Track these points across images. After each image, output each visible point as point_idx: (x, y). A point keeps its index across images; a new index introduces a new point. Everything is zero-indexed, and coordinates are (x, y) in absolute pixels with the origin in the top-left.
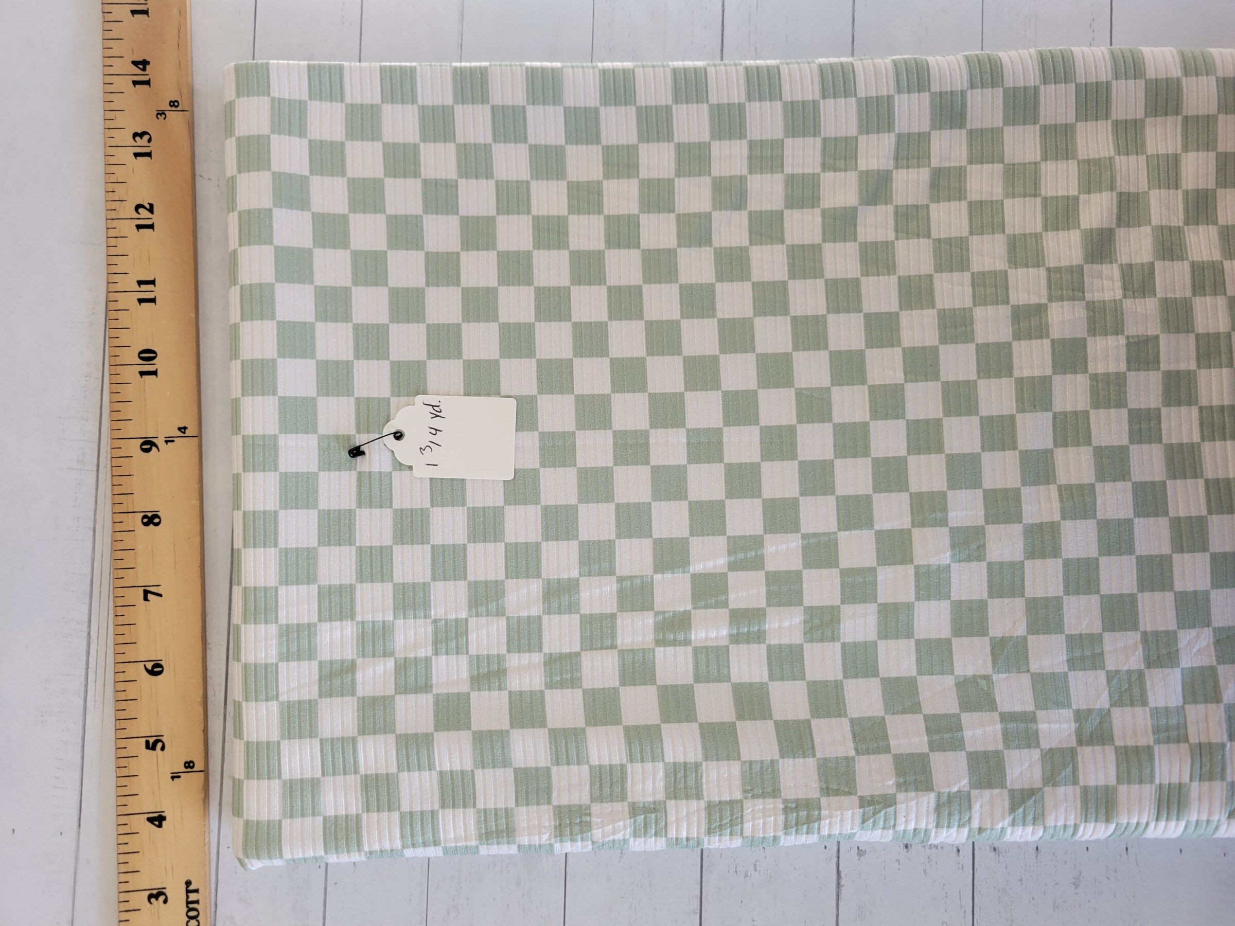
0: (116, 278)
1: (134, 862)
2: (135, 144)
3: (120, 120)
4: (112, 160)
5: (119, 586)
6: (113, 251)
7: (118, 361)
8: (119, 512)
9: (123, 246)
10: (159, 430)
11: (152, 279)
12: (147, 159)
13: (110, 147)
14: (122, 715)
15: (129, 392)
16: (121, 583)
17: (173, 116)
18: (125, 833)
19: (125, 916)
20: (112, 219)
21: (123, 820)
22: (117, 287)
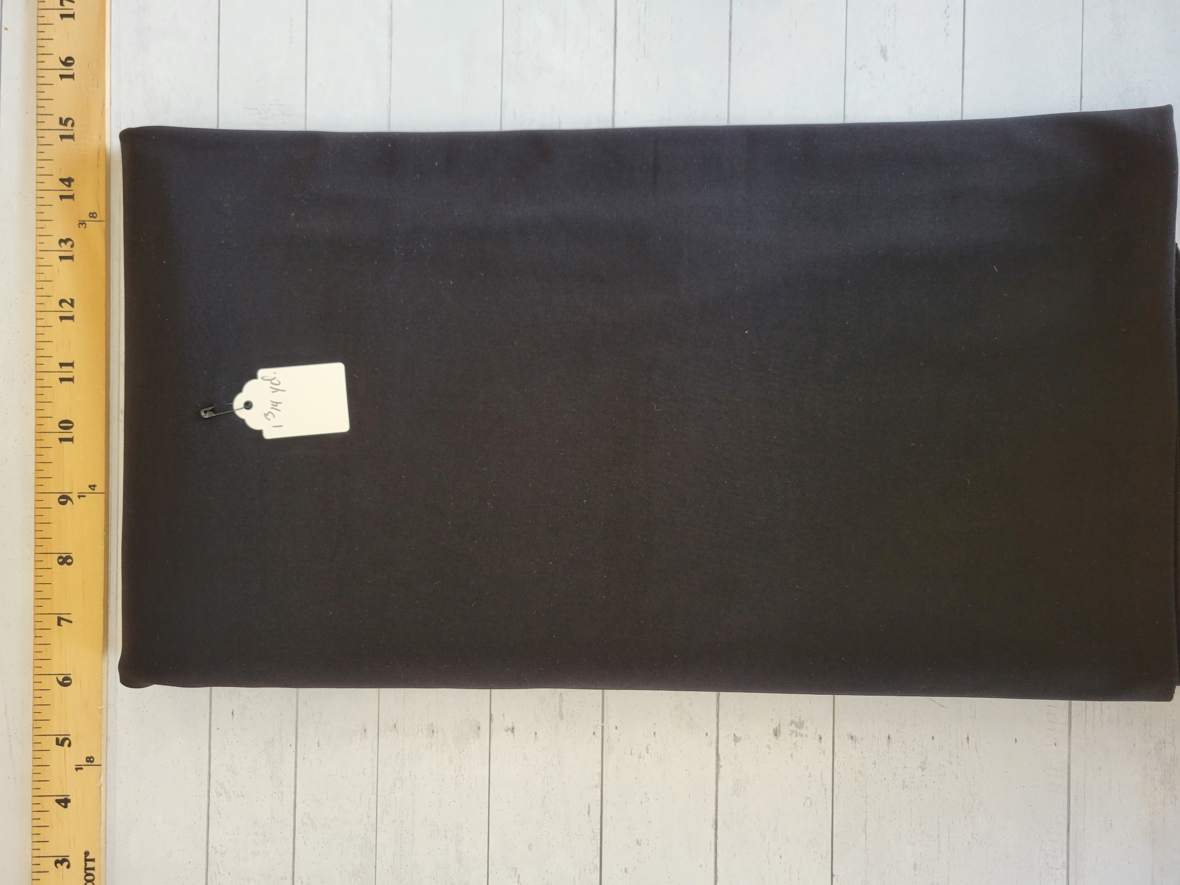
0: (42, 360)
1: (45, 834)
2: (61, 249)
3: (49, 228)
4: (42, 262)
5: (39, 614)
6: (41, 338)
7: (42, 429)
8: (40, 553)
9: (48, 334)
10: (73, 487)
11: (71, 362)
12: (71, 261)
13: (41, 251)
14: (38, 716)
15: (50, 455)
16: (40, 610)
17: (92, 225)
18: (38, 811)
19: (36, 876)
20: (40, 311)
21: (38, 800)
22: (44, 368)
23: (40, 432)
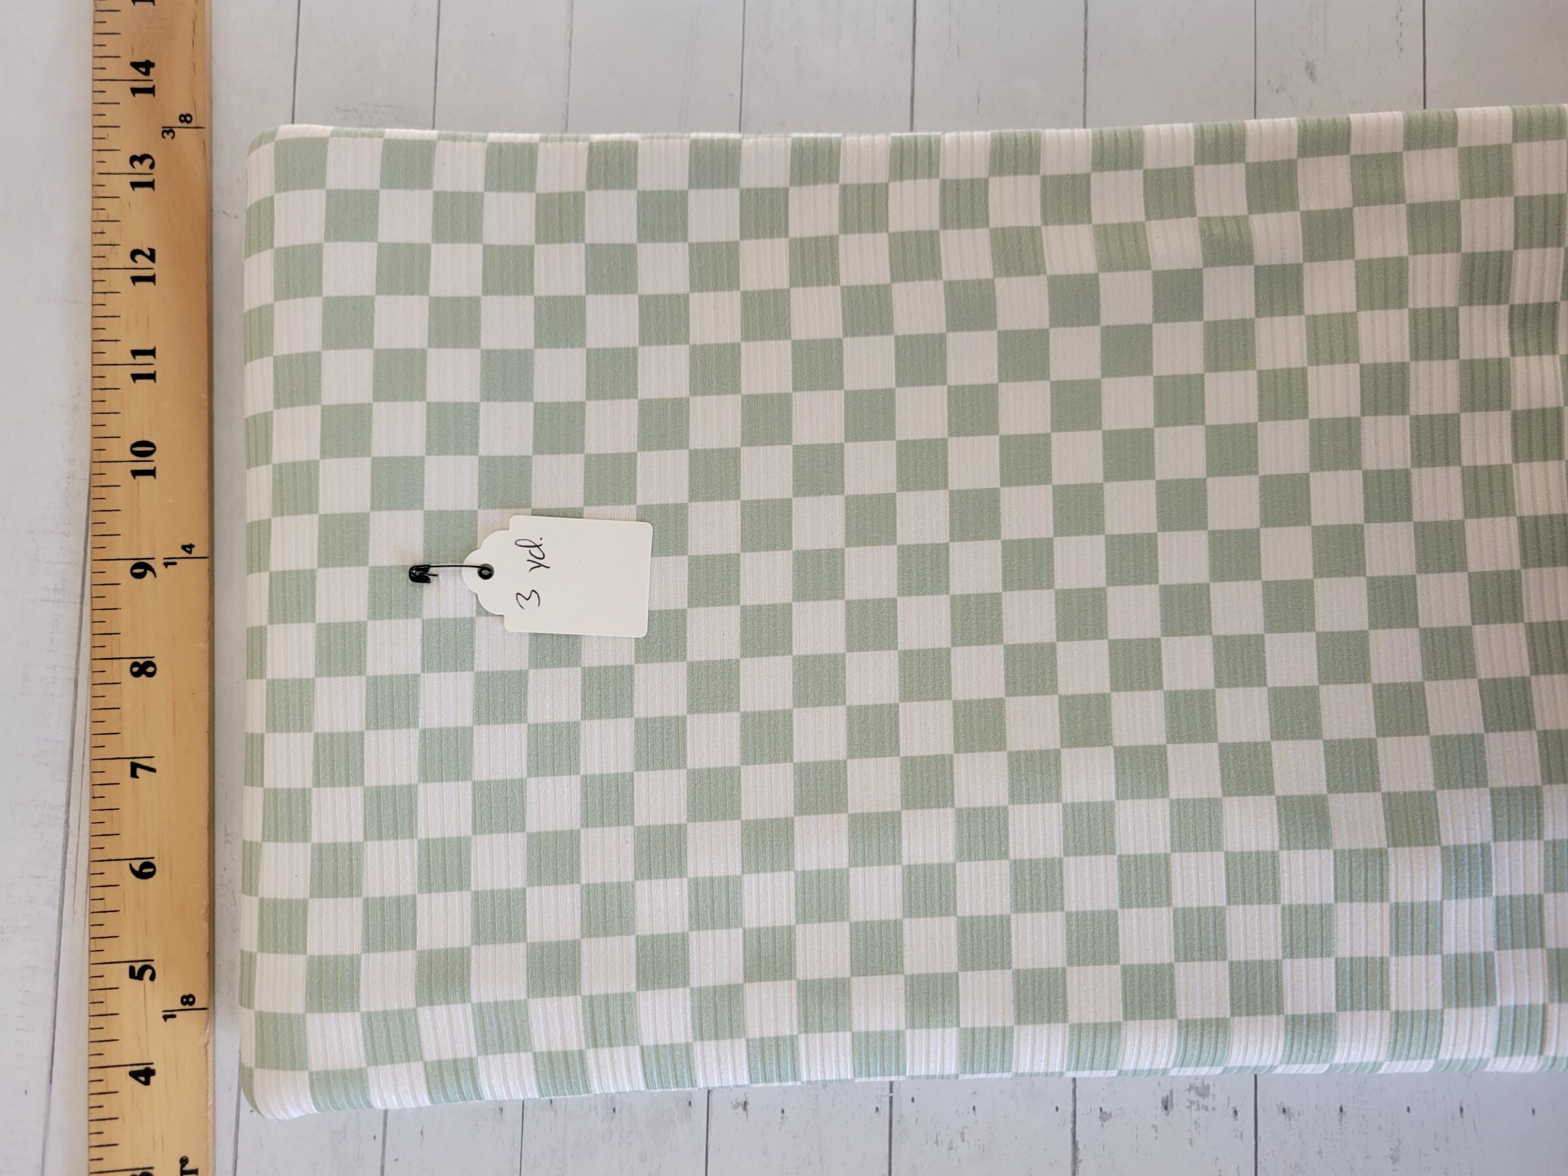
0: (102, 346)
1: (111, 1132)
2: (133, 171)
3: (114, 138)
4: (102, 192)
5: (99, 759)
6: (100, 311)
7: (104, 456)
8: (101, 658)
9: (113, 304)
10: (154, 549)
11: (150, 347)
12: (150, 189)
13: (100, 175)
14: (99, 932)
15: (116, 498)
16: (100, 753)
17: (184, 134)
18: (99, 1092)
20: (99, 269)
21: (98, 1074)
22: (105, 359)
23: (98, 462)
